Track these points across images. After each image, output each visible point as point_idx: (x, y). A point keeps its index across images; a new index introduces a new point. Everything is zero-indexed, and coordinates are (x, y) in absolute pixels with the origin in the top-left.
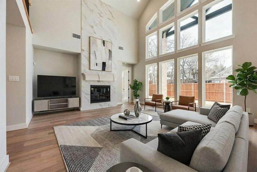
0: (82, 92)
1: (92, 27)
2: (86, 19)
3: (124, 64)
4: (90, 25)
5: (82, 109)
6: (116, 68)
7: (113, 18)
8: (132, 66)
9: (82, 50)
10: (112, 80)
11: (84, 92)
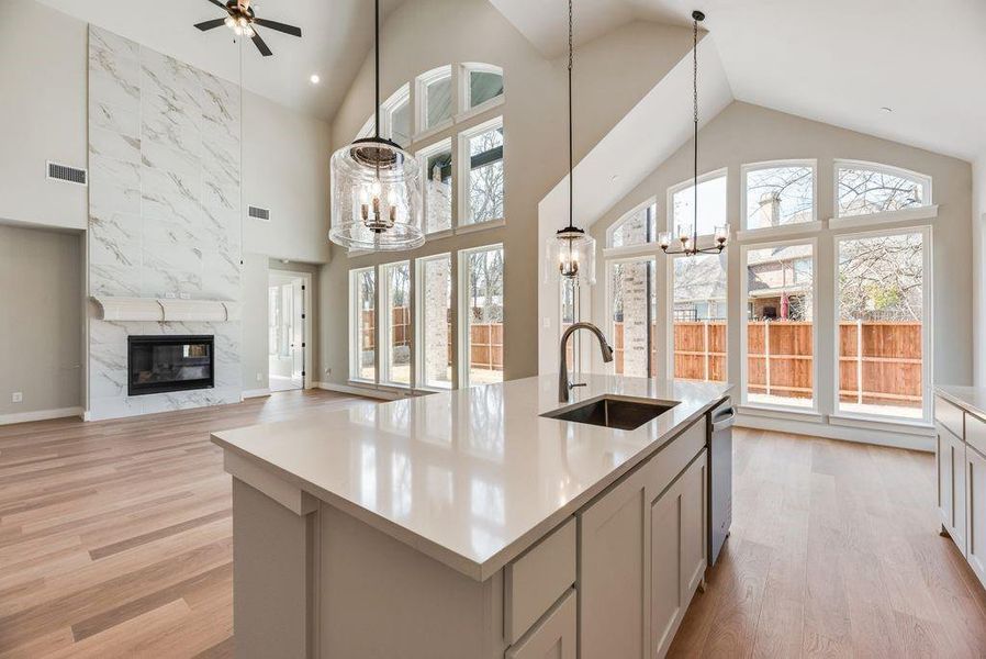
0: (92, 360)
1: (136, 144)
2: (108, 116)
3: (281, 261)
4: (125, 137)
5: (88, 416)
6: (238, 278)
7: (227, 115)
8: (315, 269)
9: (91, 220)
10: (219, 316)
11: (97, 359)
